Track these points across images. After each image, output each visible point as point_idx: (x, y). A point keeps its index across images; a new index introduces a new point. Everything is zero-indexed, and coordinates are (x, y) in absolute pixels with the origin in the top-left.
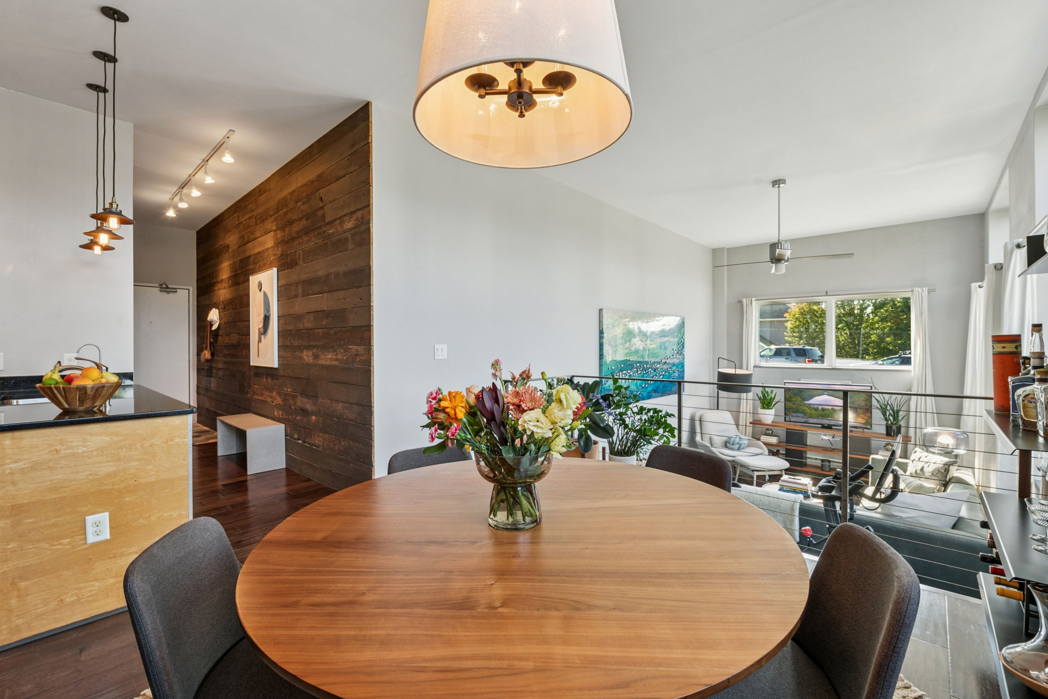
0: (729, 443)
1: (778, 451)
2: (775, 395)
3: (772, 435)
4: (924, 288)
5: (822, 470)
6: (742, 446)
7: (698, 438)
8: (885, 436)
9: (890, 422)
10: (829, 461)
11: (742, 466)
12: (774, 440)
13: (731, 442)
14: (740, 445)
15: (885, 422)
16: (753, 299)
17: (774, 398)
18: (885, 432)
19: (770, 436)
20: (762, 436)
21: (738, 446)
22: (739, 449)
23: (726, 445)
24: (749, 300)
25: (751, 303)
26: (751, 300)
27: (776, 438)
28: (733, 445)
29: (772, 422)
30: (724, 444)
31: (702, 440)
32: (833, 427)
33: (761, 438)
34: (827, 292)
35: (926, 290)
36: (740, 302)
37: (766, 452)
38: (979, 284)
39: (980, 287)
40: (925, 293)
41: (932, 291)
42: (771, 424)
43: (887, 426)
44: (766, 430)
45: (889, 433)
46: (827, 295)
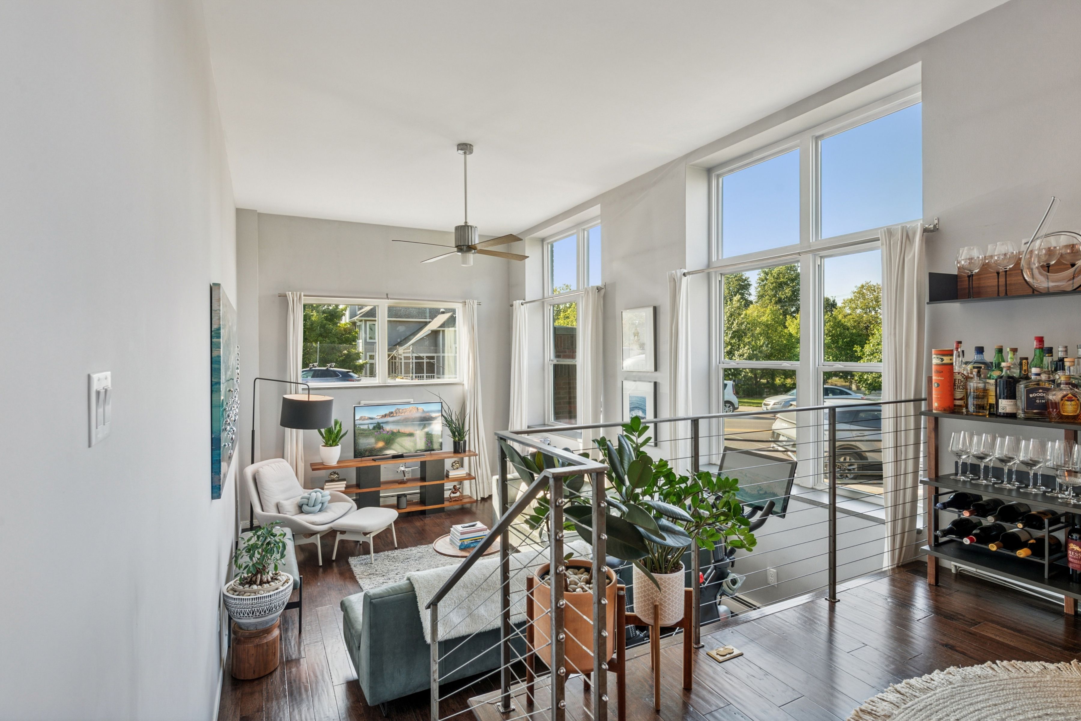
0: (307, 505)
3: (339, 480)
5: (398, 508)
8: (452, 455)
9: (457, 439)
10: (405, 495)
15: (452, 439)
16: (303, 294)
18: (452, 450)
19: (337, 481)
20: (327, 484)
22: (320, 510)
23: (301, 509)
24: (296, 295)
26: (300, 296)
27: (344, 482)
28: (313, 506)
29: (338, 463)
30: (297, 508)
31: (263, 511)
33: (326, 487)
34: (387, 295)
35: (476, 302)
36: (282, 296)
37: (354, 504)
38: (521, 301)
39: (522, 304)
40: (475, 306)
41: (479, 304)
42: (336, 465)
43: (455, 443)
44: (331, 474)
45: (456, 450)
46: (387, 297)
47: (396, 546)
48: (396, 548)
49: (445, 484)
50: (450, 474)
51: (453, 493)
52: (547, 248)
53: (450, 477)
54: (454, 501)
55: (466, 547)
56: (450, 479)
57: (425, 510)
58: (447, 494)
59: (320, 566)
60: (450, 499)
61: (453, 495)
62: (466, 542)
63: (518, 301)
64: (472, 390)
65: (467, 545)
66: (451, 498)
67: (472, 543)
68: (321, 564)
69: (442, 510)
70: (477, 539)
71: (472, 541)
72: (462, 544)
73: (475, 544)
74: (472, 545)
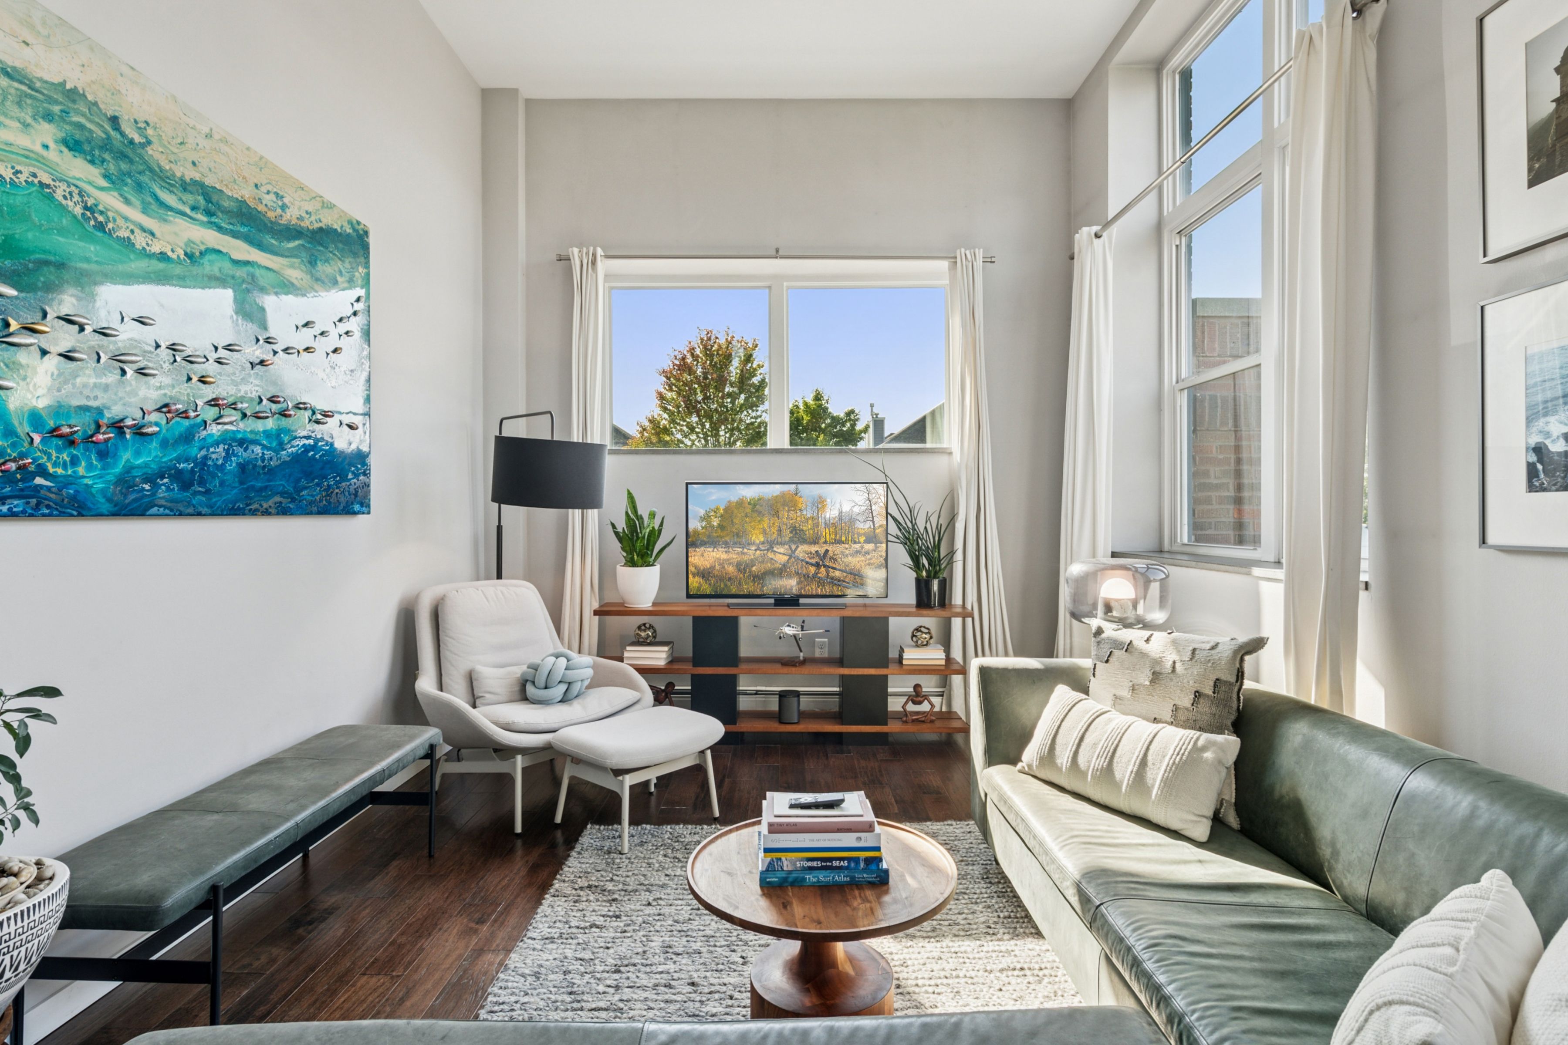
0: (533, 683)
1: (670, 685)
2: (661, 525)
3: (653, 642)
4: (977, 250)
5: (781, 722)
6: (576, 688)
7: (426, 684)
8: (914, 610)
9: (924, 574)
10: (797, 694)
11: (577, 760)
12: (658, 656)
13: (541, 680)
14: (569, 683)
15: (914, 574)
16: (600, 252)
17: (660, 531)
18: (913, 601)
19: (651, 644)
20: (628, 648)
21: (563, 687)
22: (564, 700)
23: (521, 690)
24: (587, 254)
25: (594, 262)
26: (594, 255)
27: (666, 649)
28: (546, 688)
29: (654, 604)
30: (517, 688)
32: (802, 601)
33: (629, 654)
35: (980, 253)
36: (564, 259)
37: (649, 696)
38: (1095, 228)
39: (1097, 236)
40: (979, 263)
41: (989, 261)
42: (651, 609)
43: (918, 581)
44: (639, 628)
45: (924, 601)
46: (777, 254)
47: (717, 813)
48: (715, 820)
49: (891, 680)
50: (906, 656)
51: (915, 703)
52: (1171, 86)
53: (905, 662)
54: (913, 721)
55: (785, 879)
56: (904, 667)
57: (840, 734)
58: (895, 705)
59: (518, 835)
60: (903, 717)
61: (911, 707)
62: (788, 863)
63: (1085, 230)
64: (973, 465)
65: (790, 872)
66: (905, 713)
67: (811, 869)
68: (519, 829)
69: (882, 739)
70: (830, 859)
71: (810, 864)
72: (770, 868)
73: (823, 877)
74: (811, 878)
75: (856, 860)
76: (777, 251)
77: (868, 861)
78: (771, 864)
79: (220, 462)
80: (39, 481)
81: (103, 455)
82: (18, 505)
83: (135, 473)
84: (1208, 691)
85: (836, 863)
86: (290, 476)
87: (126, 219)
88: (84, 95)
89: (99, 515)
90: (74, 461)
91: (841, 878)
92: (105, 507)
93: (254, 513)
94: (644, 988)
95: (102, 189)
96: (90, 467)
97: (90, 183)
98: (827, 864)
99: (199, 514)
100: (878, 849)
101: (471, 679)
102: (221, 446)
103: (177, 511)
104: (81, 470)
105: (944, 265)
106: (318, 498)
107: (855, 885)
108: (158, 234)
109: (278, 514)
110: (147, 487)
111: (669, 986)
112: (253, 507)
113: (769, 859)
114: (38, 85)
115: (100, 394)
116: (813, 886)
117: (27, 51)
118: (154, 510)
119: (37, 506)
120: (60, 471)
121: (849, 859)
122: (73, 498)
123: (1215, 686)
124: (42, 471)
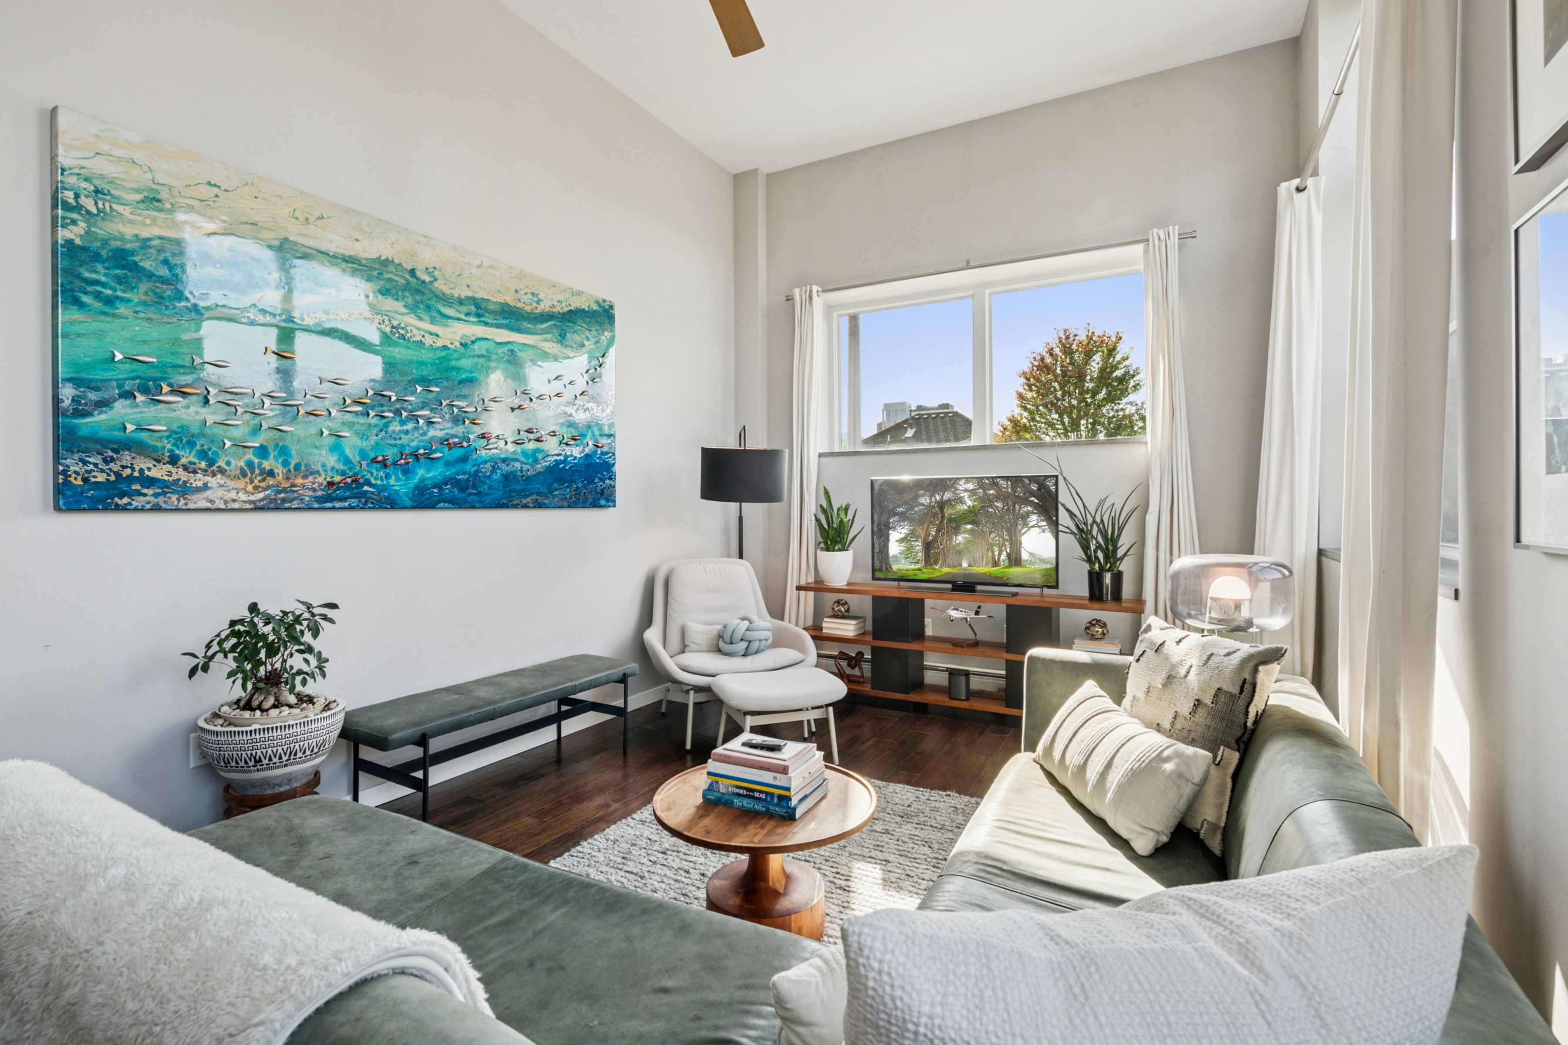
0: (726, 639)
1: (860, 654)
2: (853, 516)
3: (846, 616)
4: (1171, 228)
5: (950, 698)
8: (1087, 602)
9: (1097, 567)
10: (967, 674)
12: (847, 629)
15: (1087, 567)
16: (815, 288)
17: (853, 521)
18: (1086, 593)
19: (844, 618)
20: (826, 619)
22: (745, 654)
23: (719, 644)
25: (811, 298)
26: (811, 291)
27: (854, 622)
29: (849, 584)
30: (714, 642)
32: (979, 588)
33: (824, 625)
35: (1175, 231)
36: (789, 299)
37: (813, 659)
38: (1297, 182)
39: (1299, 189)
40: (1174, 241)
41: (1189, 236)
42: (845, 588)
43: (1091, 573)
44: (835, 603)
45: (1096, 594)
46: (968, 266)
55: (720, 799)
59: (688, 751)
62: (724, 786)
63: (1287, 185)
64: (1166, 455)
65: (723, 794)
67: (739, 795)
68: (688, 746)
70: (753, 791)
71: (738, 791)
72: (711, 788)
73: (747, 803)
74: (737, 802)
75: (772, 795)
76: (968, 262)
77: (781, 798)
78: (711, 785)
79: (488, 474)
80: (366, 488)
81: (406, 472)
82: (354, 502)
83: (427, 482)
84: (1208, 700)
85: (757, 795)
86: (544, 481)
87: (419, 329)
88: (393, 261)
89: (405, 508)
90: (388, 476)
91: (759, 807)
92: (408, 503)
93: (515, 507)
94: (670, 868)
95: (403, 314)
96: (397, 479)
97: (396, 312)
98: (750, 794)
99: (474, 507)
100: (788, 789)
101: (683, 632)
102: (489, 464)
103: (458, 504)
104: (392, 481)
105: (1140, 247)
106: (568, 496)
107: (769, 815)
108: (441, 335)
109: (535, 507)
110: (436, 491)
111: (687, 872)
112: (514, 503)
113: (710, 781)
114: (364, 262)
115: (403, 436)
116: (739, 809)
117: (358, 244)
118: (442, 505)
119: (366, 502)
120: (379, 482)
121: (767, 793)
122: (388, 498)
123: (1216, 696)
124: (368, 484)
